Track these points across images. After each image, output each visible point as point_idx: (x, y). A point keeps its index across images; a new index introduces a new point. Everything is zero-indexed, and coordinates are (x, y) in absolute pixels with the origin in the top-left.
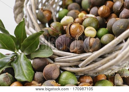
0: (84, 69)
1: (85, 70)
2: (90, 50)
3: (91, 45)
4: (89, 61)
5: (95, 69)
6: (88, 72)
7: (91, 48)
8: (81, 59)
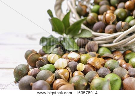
0: (117, 43)
1: (118, 45)
2: (122, 30)
3: (122, 26)
4: (121, 37)
5: (126, 43)
6: (120, 46)
7: (122, 28)
8: (115, 37)
